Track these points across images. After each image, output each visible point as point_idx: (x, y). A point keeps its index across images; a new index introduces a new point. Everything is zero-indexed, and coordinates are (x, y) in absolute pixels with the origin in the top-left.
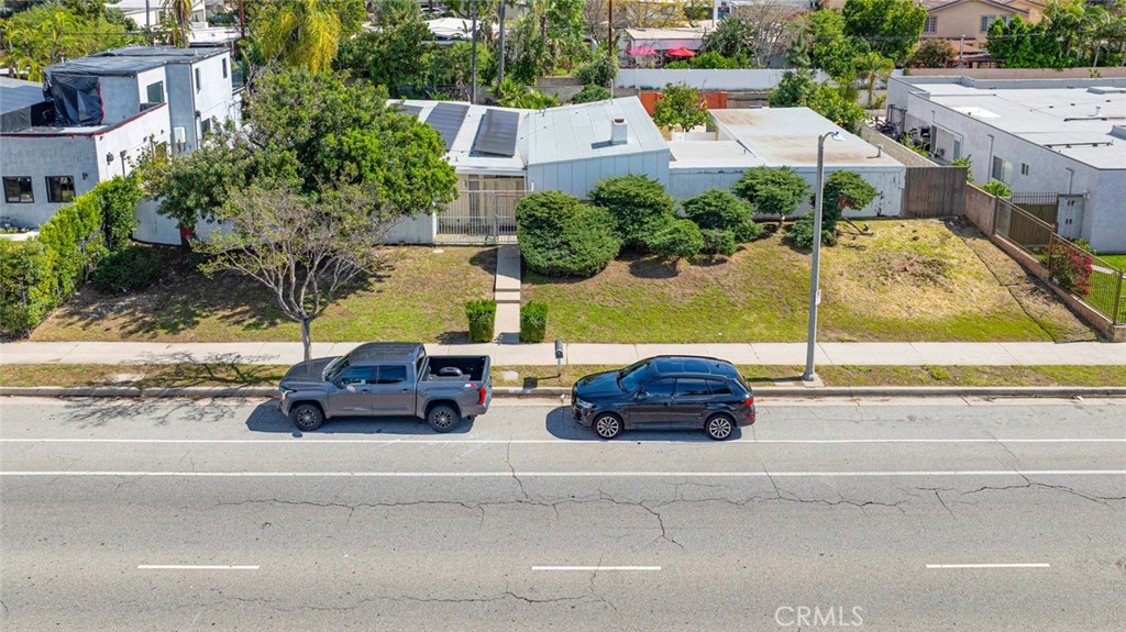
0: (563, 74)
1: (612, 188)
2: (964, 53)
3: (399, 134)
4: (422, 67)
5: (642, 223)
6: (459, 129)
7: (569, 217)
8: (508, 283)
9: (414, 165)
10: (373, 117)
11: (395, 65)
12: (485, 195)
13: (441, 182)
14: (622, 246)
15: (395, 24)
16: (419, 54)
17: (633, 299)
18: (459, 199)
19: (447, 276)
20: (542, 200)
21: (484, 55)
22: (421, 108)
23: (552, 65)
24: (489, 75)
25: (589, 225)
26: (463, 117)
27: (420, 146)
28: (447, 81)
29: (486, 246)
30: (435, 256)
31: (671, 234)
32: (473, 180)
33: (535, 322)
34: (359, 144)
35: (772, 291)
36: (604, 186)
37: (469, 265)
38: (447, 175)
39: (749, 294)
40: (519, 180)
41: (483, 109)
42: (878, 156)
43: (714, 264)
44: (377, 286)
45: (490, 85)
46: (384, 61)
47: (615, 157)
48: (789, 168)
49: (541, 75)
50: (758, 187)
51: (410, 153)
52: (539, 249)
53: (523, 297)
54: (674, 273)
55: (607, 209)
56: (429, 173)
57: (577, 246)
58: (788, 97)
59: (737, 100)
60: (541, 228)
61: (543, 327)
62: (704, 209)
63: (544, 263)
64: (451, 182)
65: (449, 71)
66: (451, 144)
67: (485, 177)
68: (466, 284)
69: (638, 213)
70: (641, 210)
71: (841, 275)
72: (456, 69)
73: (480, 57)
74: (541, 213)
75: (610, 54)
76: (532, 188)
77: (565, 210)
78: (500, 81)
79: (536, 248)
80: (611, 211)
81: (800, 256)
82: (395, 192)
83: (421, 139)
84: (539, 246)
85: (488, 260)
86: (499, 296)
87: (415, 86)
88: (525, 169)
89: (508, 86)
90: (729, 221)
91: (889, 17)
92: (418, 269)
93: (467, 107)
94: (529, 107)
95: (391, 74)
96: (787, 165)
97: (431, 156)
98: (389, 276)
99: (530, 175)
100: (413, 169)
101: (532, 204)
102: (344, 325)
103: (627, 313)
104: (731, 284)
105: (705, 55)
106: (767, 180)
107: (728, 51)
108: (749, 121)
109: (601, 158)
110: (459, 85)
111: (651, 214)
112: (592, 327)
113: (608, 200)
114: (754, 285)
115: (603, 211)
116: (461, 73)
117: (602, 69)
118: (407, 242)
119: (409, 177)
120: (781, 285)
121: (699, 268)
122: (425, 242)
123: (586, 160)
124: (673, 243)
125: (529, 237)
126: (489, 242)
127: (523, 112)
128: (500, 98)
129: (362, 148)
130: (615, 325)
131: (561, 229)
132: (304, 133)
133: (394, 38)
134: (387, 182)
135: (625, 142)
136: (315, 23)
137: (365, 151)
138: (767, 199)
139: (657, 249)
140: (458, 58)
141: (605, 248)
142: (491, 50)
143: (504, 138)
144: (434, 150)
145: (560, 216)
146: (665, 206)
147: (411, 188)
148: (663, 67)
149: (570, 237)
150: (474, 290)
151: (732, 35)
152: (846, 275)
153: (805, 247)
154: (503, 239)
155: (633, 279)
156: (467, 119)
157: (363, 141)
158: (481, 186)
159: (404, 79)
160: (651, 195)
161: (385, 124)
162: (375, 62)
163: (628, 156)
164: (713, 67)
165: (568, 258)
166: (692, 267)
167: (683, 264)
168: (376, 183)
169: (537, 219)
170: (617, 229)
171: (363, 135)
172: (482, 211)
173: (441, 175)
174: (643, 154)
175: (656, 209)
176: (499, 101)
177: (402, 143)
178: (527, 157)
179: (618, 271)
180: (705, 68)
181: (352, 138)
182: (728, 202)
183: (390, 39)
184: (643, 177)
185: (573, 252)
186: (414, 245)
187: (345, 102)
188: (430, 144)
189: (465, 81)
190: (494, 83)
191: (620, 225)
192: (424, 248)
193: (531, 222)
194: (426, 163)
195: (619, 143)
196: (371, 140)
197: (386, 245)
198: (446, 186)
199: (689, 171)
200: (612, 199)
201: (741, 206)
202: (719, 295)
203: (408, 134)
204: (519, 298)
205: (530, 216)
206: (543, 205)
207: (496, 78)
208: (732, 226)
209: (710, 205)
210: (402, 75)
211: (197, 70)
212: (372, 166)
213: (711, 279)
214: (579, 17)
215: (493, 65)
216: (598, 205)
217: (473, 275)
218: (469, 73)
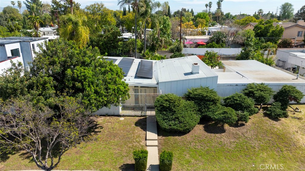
0: (164, 50)
1: (195, 93)
2: (296, 43)
3: (103, 69)
4: (118, 46)
5: (209, 108)
6: (130, 67)
7: (178, 106)
8: (152, 136)
9: (110, 83)
10: (91, 61)
11: (109, 45)
12: (141, 95)
13: (122, 91)
14: (200, 118)
15: (109, 32)
16: (118, 42)
17: (209, 145)
18: (130, 98)
19: (125, 132)
20: (166, 98)
21: (139, 43)
22: (117, 60)
23: (161, 46)
24: (141, 49)
25: (186, 109)
26: (132, 63)
27: (112, 74)
28: (127, 52)
29: (141, 116)
30: (120, 121)
31: (223, 114)
32: (136, 88)
33: (167, 162)
34: (83, 74)
35: (269, 140)
36: (191, 92)
37: (134, 126)
38: (125, 88)
39: (259, 142)
40: (154, 89)
41: (139, 60)
42: (297, 79)
43: (240, 126)
44: (95, 136)
45: (141, 53)
46: (105, 44)
47: (195, 79)
48: (264, 84)
49: (158, 50)
50: (255, 92)
51: (107, 78)
52: (165, 121)
53: (159, 143)
54: (223, 131)
55: (193, 102)
56: (116, 88)
57: (182, 119)
58: (244, 57)
59: (223, 58)
60: (166, 111)
61: (171, 164)
62: (234, 102)
63: (167, 127)
64: (126, 91)
65: (127, 47)
66: (127, 73)
67: (141, 87)
68: (134, 136)
69: (207, 104)
70: (208, 103)
71: (297, 132)
72: (130, 47)
73: (138, 44)
74: (166, 104)
75: (180, 43)
76: (161, 92)
77: (176, 103)
78: (144, 51)
79: (164, 120)
80: (195, 103)
81: (275, 122)
82: (99, 97)
83: (113, 71)
84: (165, 119)
85: (143, 124)
86: (148, 143)
87: (116, 53)
88: (158, 84)
89: (147, 53)
90: (246, 107)
91: (271, 31)
92: (113, 128)
93: (134, 59)
94: (156, 60)
95: (108, 49)
96: (263, 82)
97: (117, 79)
98: (100, 132)
99: (160, 87)
100: (109, 85)
101: (162, 100)
102: (77, 159)
103: (208, 152)
104: (250, 137)
105: (211, 44)
106: (258, 89)
107: (218, 42)
108: (237, 65)
109: (189, 80)
110: (131, 52)
111: (212, 104)
112: (193, 161)
113: (194, 98)
114: (260, 137)
115: (192, 103)
116: (132, 48)
117: (178, 48)
118: (109, 114)
119: (107, 89)
120: (272, 137)
121: (234, 128)
122: (116, 114)
123: (183, 80)
124: (224, 119)
125: (161, 115)
126: (143, 114)
127: (154, 61)
128: (145, 57)
129: (84, 76)
130: (203, 160)
131: (175, 111)
132: (58, 68)
133: (109, 36)
134: (96, 92)
135: (198, 73)
136: (80, 29)
137: (85, 78)
138: (259, 97)
139: (215, 120)
140: (130, 43)
141: (194, 120)
142: (141, 42)
143: (147, 71)
144: (119, 76)
145: (175, 106)
146: (218, 100)
147: (107, 94)
148: (197, 47)
149: (179, 115)
150: (137, 139)
151: (218, 37)
152: (299, 132)
153: (276, 118)
154: (149, 113)
155: (206, 134)
156: (133, 64)
157: (84, 72)
158: (139, 91)
159: (112, 50)
160: (212, 96)
161: (97, 64)
162: (103, 44)
163: (201, 79)
164: (213, 48)
165: (178, 125)
166: (231, 128)
167: (226, 126)
168: (90, 92)
169: (164, 107)
170: (198, 111)
171: (85, 69)
172: (140, 102)
173: (122, 88)
174: (207, 78)
175: (214, 102)
176: (144, 58)
177: (104, 73)
178: (158, 79)
179: (199, 129)
180: (211, 48)
181: (79, 70)
182: (245, 99)
183: (107, 36)
184: (207, 88)
185: (180, 122)
186: (112, 116)
187: (77, 54)
188: (117, 74)
189: (133, 51)
190: (143, 52)
191: (199, 109)
192: (116, 117)
193: (161, 108)
194: (115, 83)
195: (195, 73)
196: (89, 72)
197: (101, 116)
198: (124, 93)
199: (224, 85)
200: (195, 97)
201: (250, 101)
202: (246, 143)
203: (107, 69)
204: (157, 144)
205: (161, 105)
206: (166, 100)
207: (143, 50)
208: (247, 109)
209: (237, 100)
210: (111, 49)
211: (33, 45)
212: (89, 84)
213: (240, 134)
214: (169, 31)
215: (142, 47)
216: (189, 100)
217: (137, 131)
218: (134, 49)
